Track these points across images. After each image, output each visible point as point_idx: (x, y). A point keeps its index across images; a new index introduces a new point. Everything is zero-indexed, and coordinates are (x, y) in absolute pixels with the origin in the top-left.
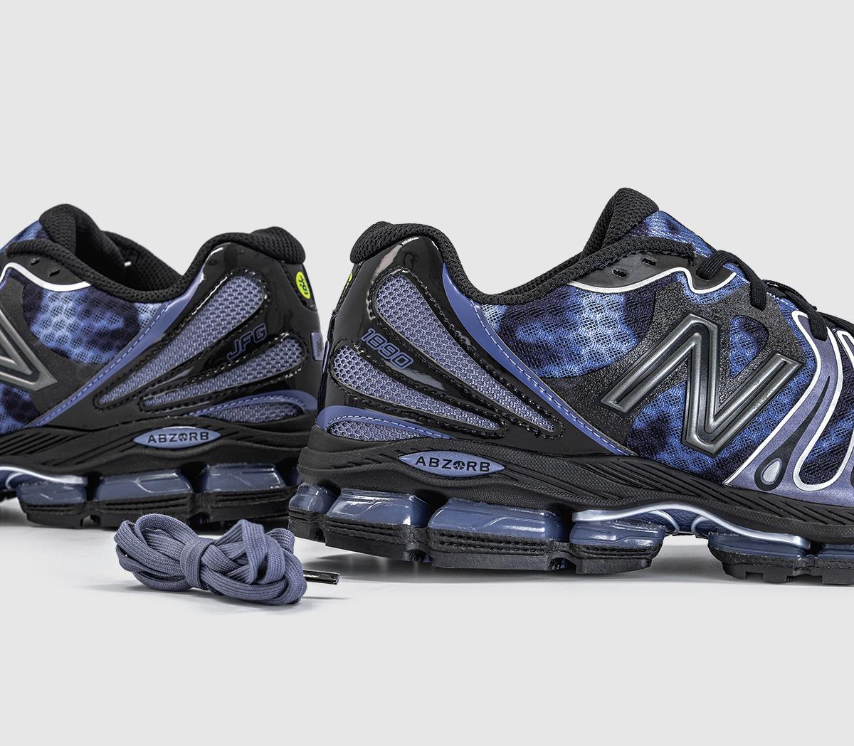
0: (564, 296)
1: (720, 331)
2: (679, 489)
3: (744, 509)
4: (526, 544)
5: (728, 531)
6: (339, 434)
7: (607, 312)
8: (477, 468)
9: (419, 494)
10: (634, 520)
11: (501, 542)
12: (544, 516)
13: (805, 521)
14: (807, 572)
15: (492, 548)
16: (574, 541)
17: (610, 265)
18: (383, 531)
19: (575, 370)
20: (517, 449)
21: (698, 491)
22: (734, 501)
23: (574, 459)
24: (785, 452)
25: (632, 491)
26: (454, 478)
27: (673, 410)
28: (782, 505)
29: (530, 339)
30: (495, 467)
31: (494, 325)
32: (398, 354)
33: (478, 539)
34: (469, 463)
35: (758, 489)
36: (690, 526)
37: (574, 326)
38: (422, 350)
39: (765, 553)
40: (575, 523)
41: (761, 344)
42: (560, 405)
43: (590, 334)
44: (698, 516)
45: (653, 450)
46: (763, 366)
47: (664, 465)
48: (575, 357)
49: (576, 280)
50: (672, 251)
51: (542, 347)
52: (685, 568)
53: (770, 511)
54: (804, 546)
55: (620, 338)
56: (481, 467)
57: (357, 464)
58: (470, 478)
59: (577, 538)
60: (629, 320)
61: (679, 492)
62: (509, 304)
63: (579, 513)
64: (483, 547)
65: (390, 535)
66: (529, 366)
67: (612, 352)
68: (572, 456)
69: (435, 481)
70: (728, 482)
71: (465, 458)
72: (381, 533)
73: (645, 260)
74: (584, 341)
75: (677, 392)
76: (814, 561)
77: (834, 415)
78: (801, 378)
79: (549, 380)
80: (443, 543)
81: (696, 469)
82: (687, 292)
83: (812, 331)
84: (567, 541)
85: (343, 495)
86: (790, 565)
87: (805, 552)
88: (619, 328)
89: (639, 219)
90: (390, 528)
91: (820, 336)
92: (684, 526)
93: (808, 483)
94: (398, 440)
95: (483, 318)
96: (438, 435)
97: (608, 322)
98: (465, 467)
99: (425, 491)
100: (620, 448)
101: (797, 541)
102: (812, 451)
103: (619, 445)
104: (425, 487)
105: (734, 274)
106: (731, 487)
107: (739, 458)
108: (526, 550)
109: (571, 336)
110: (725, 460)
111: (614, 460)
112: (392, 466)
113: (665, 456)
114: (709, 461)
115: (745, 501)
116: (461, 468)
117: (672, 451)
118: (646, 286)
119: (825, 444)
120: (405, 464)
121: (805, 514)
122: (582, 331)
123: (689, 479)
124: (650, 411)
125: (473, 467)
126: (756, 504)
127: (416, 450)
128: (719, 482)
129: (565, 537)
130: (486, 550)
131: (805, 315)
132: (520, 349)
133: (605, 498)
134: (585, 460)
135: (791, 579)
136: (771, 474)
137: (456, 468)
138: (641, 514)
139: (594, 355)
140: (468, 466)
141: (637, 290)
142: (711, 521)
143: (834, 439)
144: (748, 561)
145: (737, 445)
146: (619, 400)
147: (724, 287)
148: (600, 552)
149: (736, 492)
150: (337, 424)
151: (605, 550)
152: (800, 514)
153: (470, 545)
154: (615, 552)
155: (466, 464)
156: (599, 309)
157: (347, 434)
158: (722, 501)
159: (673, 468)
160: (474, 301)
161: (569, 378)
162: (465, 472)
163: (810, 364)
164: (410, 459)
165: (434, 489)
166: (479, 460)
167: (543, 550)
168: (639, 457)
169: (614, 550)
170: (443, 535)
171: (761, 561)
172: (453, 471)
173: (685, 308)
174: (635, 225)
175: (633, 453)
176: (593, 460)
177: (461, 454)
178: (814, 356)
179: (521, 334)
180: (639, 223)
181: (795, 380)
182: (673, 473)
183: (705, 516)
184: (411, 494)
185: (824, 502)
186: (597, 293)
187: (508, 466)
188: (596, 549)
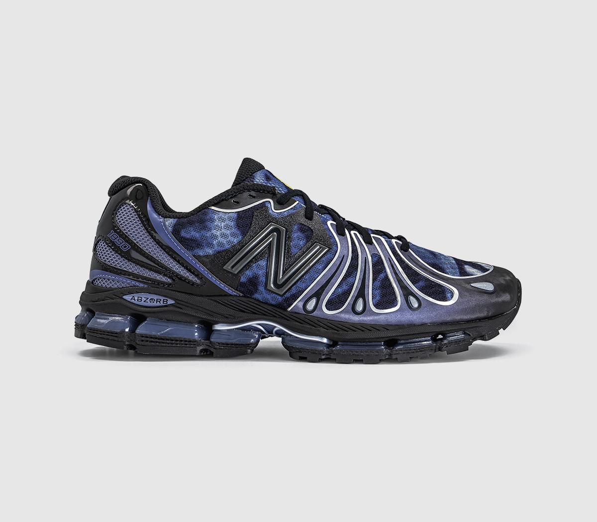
0: (205, 214)
1: (286, 231)
2: (265, 313)
3: (297, 323)
4: (186, 341)
5: (291, 335)
6: (96, 284)
7: (227, 222)
8: (162, 302)
9: (132, 315)
10: (242, 329)
11: (173, 340)
12: (197, 327)
13: (327, 330)
14: (328, 356)
15: (168, 344)
16: (212, 340)
17: (231, 198)
18: (113, 335)
19: (210, 251)
20: (182, 292)
21: (274, 314)
22: (293, 319)
23: (211, 298)
24: (318, 294)
25: (241, 314)
26: (150, 307)
27: (261, 273)
28: (316, 322)
29: (188, 236)
30: (170, 302)
31: (170, 229)
32: (124, 243)
33: (161, 339)
34: (157, 299)
35: (304, 313)
36: (272, 332)
37: (210, 229)
38: (135, 242)
39: (308, 347)
40: (213, 330)
41: (308, 238)
42: (202, 269)
43: (218, 233)
44: (275, 327)
45: (252, 293)
46: (308, 249)
47: (258, 300)
48: (210, 245)
49: (213, 205)
50: (264, 190)
51: (193, 240)
52: (270, 354)
53: (310, 324)
54: (328, 343)
55: (233, 235)
56: (164, 301)
57: (103, 300)
58: (158, 307)
59: (214, 338)
60: (238, 226)
61: (265, 315)
62: (178, 218)
63: (216, 325)
64: (163, 343)
65: (116, 337)
66: (187, 250)
67: (229, 242)
68: (211, 296)
69: (139, 308)
70: (290, 309)
71: (155, 297)
72: (112, 336)
73: (250, 195)
74: (215, 237)
75: (263, 263)
76: (332, 351)
77: (345, 275)
78: (328, 256)
79: (198, 257)
80: (143, 341)
81: (273, 303)
82: (270, 211)
83: (337, 231)
84: (209, 340)
85: (96, 316)
86: (320, 353)
87: (328, 346)
88: (234, 230)
89: (251, 174)
90: (116, 333)
91: (341, 233)
92: (270, 332)
93: (330, 310)
94: (123, 287)
95: (165, 225)
96: (141, 285)
97: (227, 227)
98: (155, 302)
99: (135, 314)
100: (234, 292)
101: (325, 340)
102: (333, 293)
103: (234, 290)
104: (135, 312)
105: (297, 202)
106: (291, 312)
107: (295, 297)
108: (186, 344)
109: (208, 234)
110: (288, 298)
111: (231, 298)
112: (119, 300)
113: (257, 296)
114: (280, 299)
115: (298, 320)
116: (153, 302)
117: (261, 293)
118: (249, 209)
119: (340, 290)
120: (126, 300)
121: (337, 327)
122: (214, 232)
123: (270, 308)
124: (249, 273)
125: (159, 302)
126: (303, 321)
127: (130, 293)
128: (285, 309)
129: (208, 338)
130: (165, 345)
131: (335, 223)
132: (183, 241)
133: (227, 317)
134: (216, 298)
135: (321, 360)
136: (311, 306)
137: (151, 302)
138: (247, 326)
139: (220, 244)
140: (157, 301)
141: (243, 211)
142: (281, 329)
143: (345, 287)
144: (300, 350)
145: (294, 290)
146: (233, 267)
147: (291, 209)
148: (225, 346)
149: (293, 314)
150: (96, 279)
151: (228, 344)
152: (325, 327)
153: (157, 342)
154: (233, 346)
155: (156, 300)
156: (223, 221)
157: (100, 285)
158: (287, 319)
159: (263, 302)
160: (162, 216)
161: (207, 256)
162: (155, 304)
163: (334, 247)
164: (128, 297)
165: (139, 313)
166: (162, 298)
167: (195, 345)
168: (245, 296)
169: (233, 344)
170: (143, 337)
171: (306, 351)
172: (149, 304)
173: (270, 219)
174: (248, 177)
175: (241, 295)
176: (220, 298)
177: (153, 295)
178: (337, 244)
179: (183, 234)
180: (250, 175)
181: (326, 257)
182: (262, 305)
183: (279, 327)
184: (128, 315)
185: (338, 320)
186: (223, 212)
187: (177, 301)
188: (223, 344)
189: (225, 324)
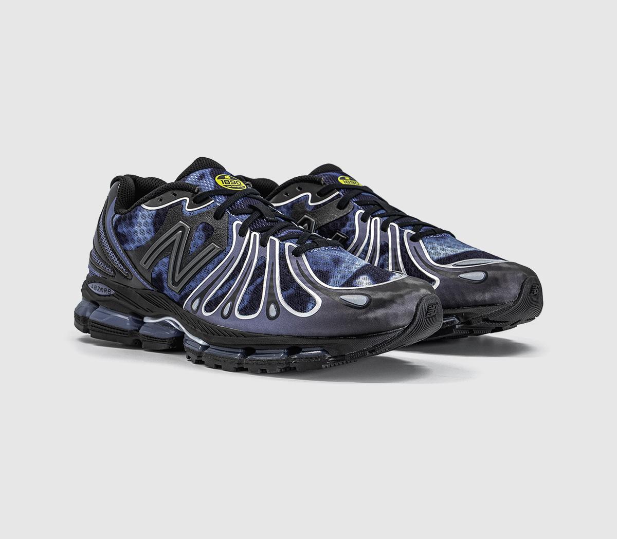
1: (191, 230)
4: (120, 330)
7: (147, 219)
8: (107, 292)
11: (111, 328)
12: (130, 318)
13: (202, 331)
15: (109, 331)
16: (141, 332)
17: (159, 196)
19: (133, 247)
21: (175, 311)
24: (202, 295)
25: (156, 309)
26: (101, 295)
27: (164, 270)
30: (112, 292)
33: (103, 325)
34: (104, 289)
35: (191, 312)
37: (134, 226)
40: (143, 323)
41: (207, 238)
42: (129, 263)
43: (139, 229)
45: (162, 289)
46: (204, 249)
47: (167, 296)
49: (143, 203)
51: (124, 235)
55: (149, 232)
58: (105, 296)
60: (154, 223)
63: (145, 318)
64: (105, 330)
66: (120, 244)
67: (144, 238)
69: (95, 296)
70: (184, 306)
71: (103, 287)
73: (174, 193)
74: (136, 233)
76: (204, 353)
77: (229, 277)
78: (221, 257)
79: (126, 251)
82: (183, 210)
88: (150, 227)
91: (241, 234)
93: (207, 312)
96: (99, 275)
97: (146, 224)
101: (201, 342)
102: (214, 295)
103: (151, 285)
105: (213, 201)
108: (121, 333)
109: (133, 230)
110: (183, 296)
113: (165, 292)
117: (166, 289)
119: (220, 292)
122: (136, 228)
123: (173, 305)
124: (156, 269)
127: (91, 282)
131: (241, 223)
132: (118, 236)
133: (147, 311)
136: (195, 306)
137: (101, 291)
139: (139, 240)
140: (105, 291)
141: (162, 208)
143: (225, 289)
145: (187, 289)
146: (145, 263)
152: (201, 328)
158: (181, 318)
159: (170, 298)
160: (115, 212)
161: (131, 251)
162: (103, 293)
163: (228, 248)
164: (90, 286)
165: (95, 301)
166: (107, 288)
167: (127, 334)
168: (159, 291)
170: (93, 322)
172: (101, 293)
173: (180, 218)
175: (156, 290)
177: (102, 285)
178: (231, 246)
185: (210, 322)
187: (116, 293)
188: (147, 336)
189: (150, 318)
